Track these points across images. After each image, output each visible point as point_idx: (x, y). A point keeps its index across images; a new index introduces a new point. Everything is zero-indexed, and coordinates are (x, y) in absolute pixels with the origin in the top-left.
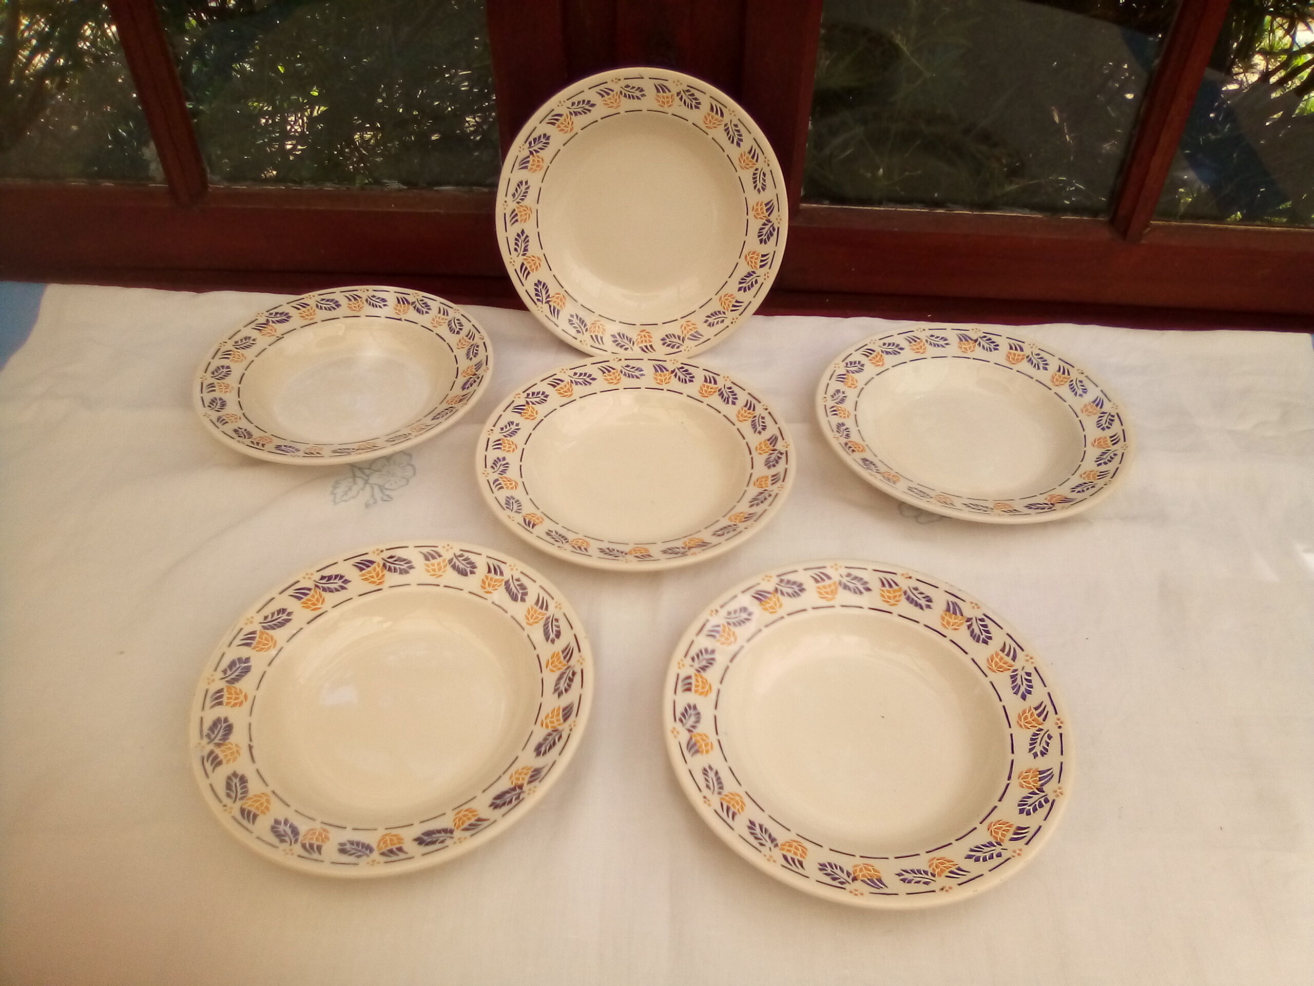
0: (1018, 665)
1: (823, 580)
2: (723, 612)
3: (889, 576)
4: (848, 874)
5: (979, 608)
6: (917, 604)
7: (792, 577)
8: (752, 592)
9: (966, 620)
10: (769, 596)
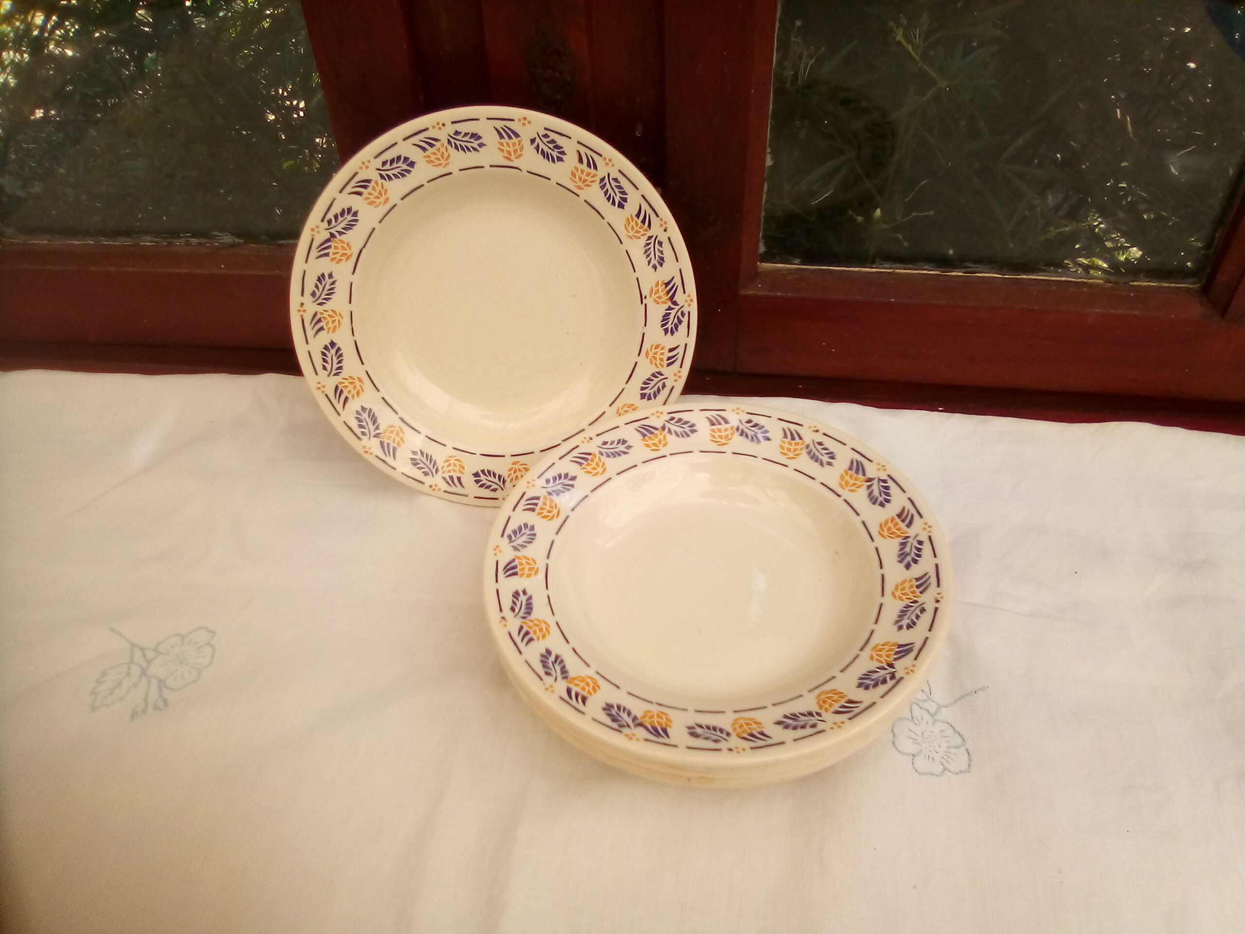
1: (720, 424)
3: (793, 427)
8: (638, 425)
10: (656, 432)
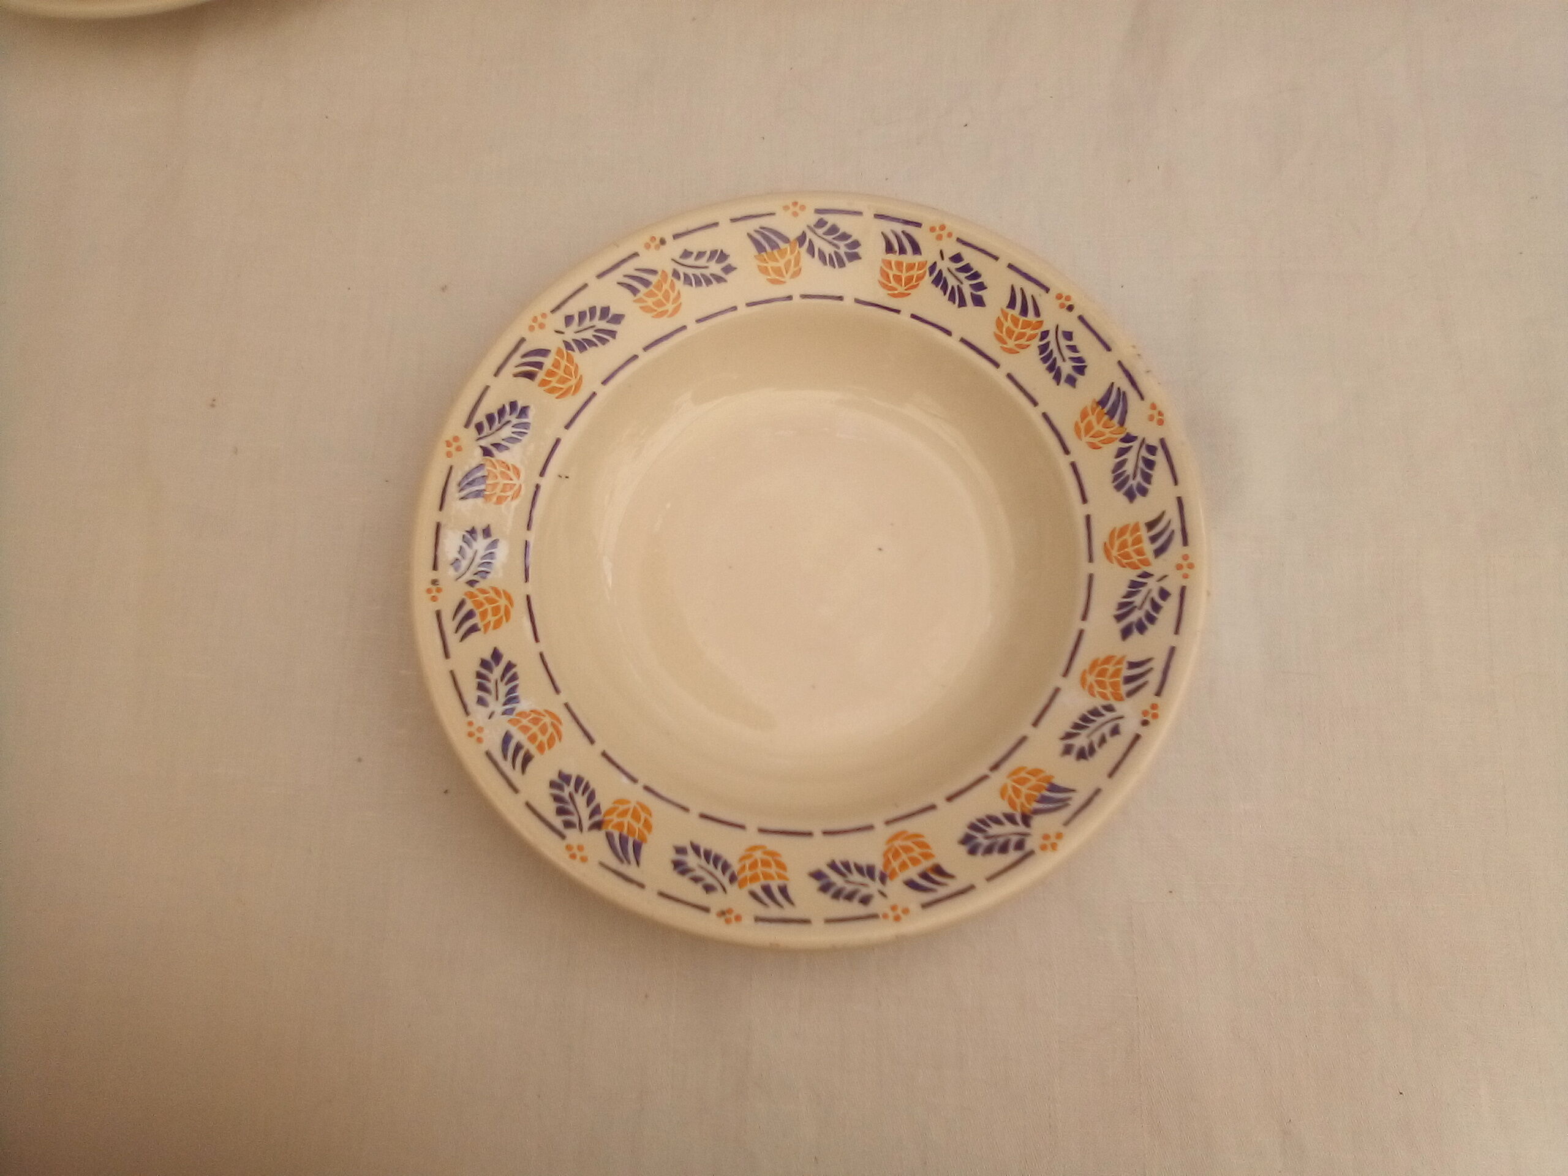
0: (1158, 567)
2: (675, 249)
3: (1031, 289)
4: (596, 811)
5: (1161, 422)
6: (1053, 368)
7: (845, 224)
8: (753, 225)
9: (1122, 436)
10: (782, 245)
